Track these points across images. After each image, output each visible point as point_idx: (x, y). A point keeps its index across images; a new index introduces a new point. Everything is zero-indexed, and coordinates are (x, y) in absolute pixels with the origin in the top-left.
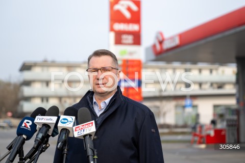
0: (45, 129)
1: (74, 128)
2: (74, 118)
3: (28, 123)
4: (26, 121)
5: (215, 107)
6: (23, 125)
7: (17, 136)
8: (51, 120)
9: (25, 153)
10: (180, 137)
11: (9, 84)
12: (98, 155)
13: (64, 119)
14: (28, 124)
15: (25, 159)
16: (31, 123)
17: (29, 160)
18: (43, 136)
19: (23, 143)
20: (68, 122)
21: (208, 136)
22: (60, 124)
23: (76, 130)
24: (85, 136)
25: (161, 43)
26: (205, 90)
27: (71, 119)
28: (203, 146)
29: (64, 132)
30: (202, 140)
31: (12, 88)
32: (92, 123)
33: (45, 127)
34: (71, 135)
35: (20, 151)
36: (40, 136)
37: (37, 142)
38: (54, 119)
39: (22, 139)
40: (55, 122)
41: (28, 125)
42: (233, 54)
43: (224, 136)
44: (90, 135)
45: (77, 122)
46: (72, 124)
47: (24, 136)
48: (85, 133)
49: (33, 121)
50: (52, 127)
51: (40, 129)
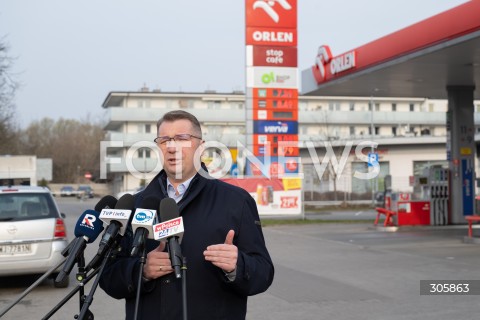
0: (114, 227)
1: (154, 226)
2: (154, 212)
3: (90, 218)
4: (87, 216)
5: (416, 163)
6: (84, 222)
7: (74, 237)
8: (123, 215)
9: (87, 262)
10: (358, 214)
11: (87, 127)
12: (187, 265)
13: (141, 214)
14: (90, 220)
15: (88, 269)
16: (94, 219)
17: (92, 270)
18: (111, 238)
19: (83, 247)
20: (145, 218)
21: (402, 212)
22: (135, 222)
23: (156, 230)
24: (169, 238)
25: (326, 63)
26: (401, 136)
27: (151, 213)
28: (394, 229)
29: (141, 232)
30: (391, 220)
31: (92, 132)
32: (179, 220)
33: (114, 225)
34: (150, 237)
35: (79, 259)
36: (107, 237)
37: (103, 246)
38: (128, 213)
39: (81, 242)
40: (128, 217)
41: (91, 222)
42: (444, 82)
43: (427, 213)
44: (176, 237)
45: (160, 219)
46: (152, 221)
47: (85, 238)
48: (170, 234)
49: (97, 216)
50: (125, 225)
51: (108, 227)
